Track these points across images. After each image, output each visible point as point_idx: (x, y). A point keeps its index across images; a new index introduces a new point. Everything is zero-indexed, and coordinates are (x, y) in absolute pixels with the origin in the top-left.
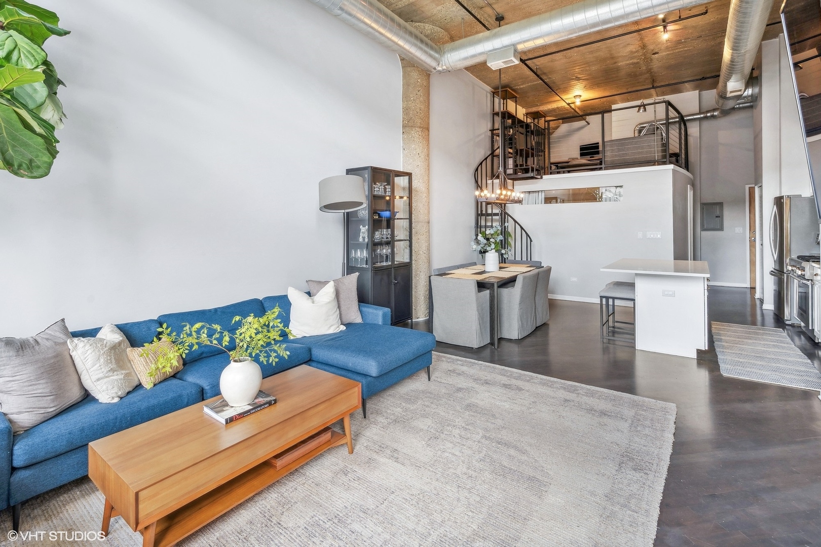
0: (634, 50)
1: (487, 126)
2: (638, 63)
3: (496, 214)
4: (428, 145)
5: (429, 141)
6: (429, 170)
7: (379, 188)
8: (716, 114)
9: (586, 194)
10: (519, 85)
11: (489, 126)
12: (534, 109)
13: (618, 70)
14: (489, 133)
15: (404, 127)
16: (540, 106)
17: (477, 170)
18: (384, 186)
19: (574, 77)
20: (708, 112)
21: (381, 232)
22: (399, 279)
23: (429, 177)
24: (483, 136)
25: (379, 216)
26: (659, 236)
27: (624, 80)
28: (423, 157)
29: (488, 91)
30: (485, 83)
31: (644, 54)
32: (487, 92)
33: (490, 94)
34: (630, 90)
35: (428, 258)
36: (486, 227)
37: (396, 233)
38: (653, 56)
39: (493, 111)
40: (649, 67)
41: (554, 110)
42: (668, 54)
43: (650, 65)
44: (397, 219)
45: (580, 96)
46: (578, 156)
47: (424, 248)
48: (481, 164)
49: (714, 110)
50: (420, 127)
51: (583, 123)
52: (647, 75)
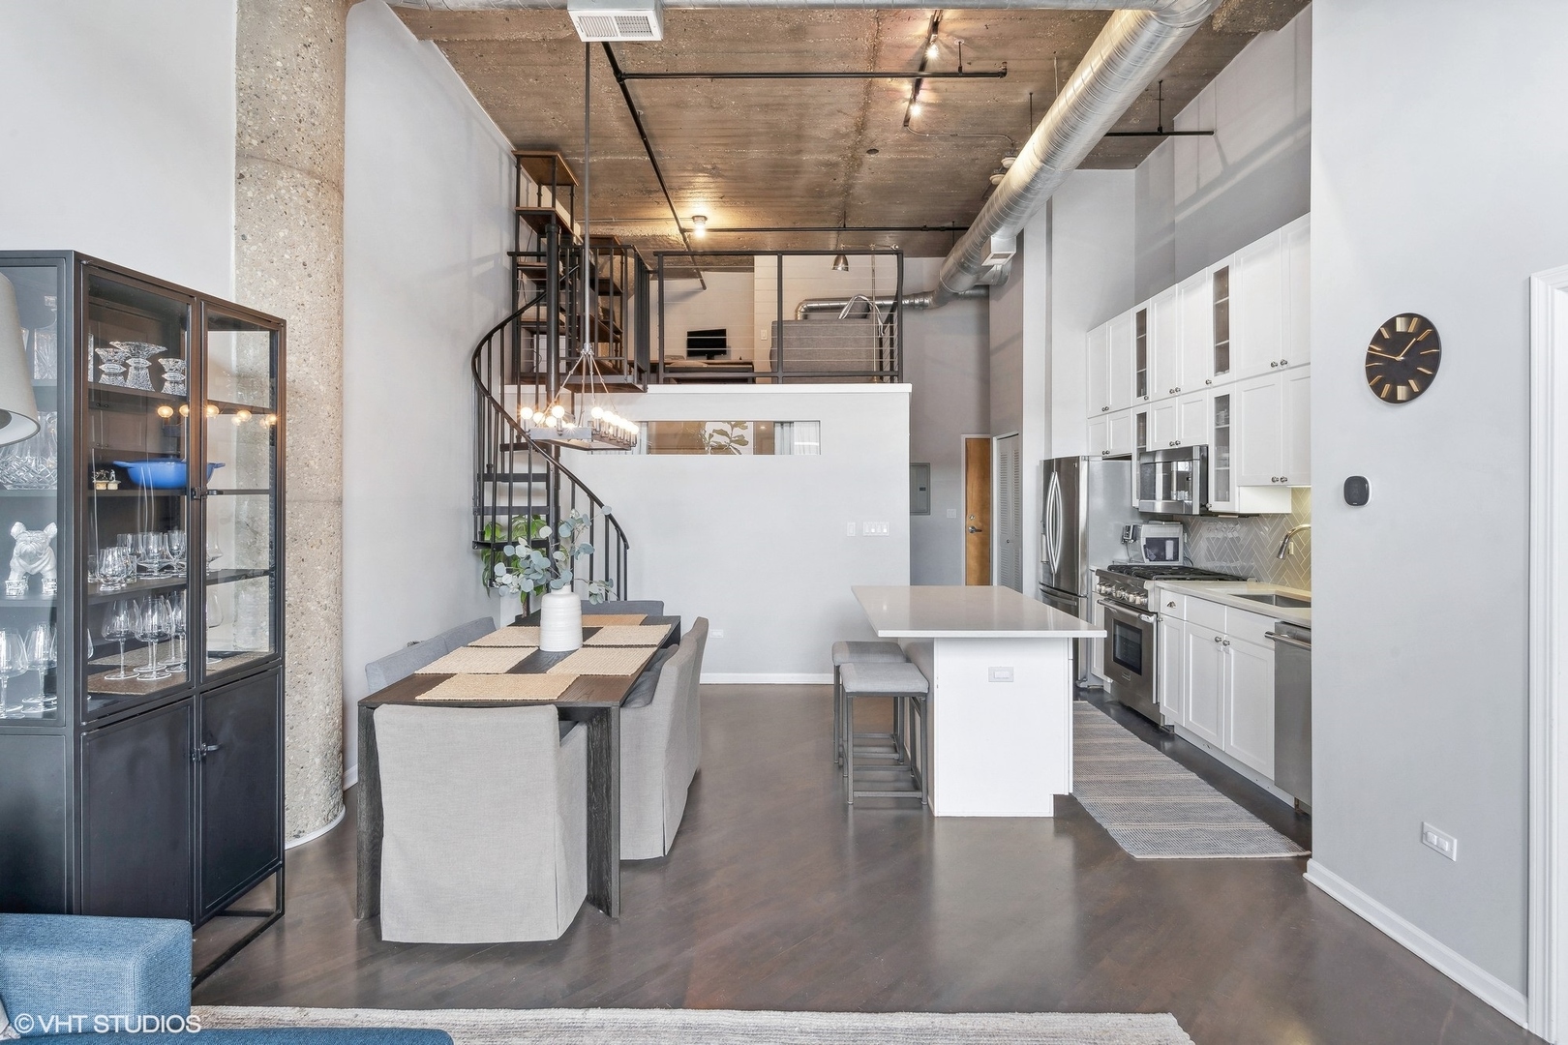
0: (843, 130)
1: (501, 242)
2: (835, 165)
3: (538, 478)
4: (339, 241)
5: (341, 229)
6: (341, 324)
7: (125, 365)
8: (927, 301)
9: (683, 435)
10: (580, 155)
11: (507, 244)
12: (601, 230)
13: (797, 172)
14: (507, 262)
15: (243, 156)
16: (616, 224)
17: (477, 353)
18: (153, 358)
19: (709, 167)
20: (916, 296)
21: (135, 545)
22: (226, 733)
23: (340, 350)
24: (490, 265)
25: (126, 478)
26: (885, 531)
27: (798, 199)
28: (321, 277)
29: (505, 148)
30: (496, 122)
31: (854, 148)
32: (501, 148)
33: (509, 158)
34: (798, 226)
35: (337, 622)
36: (495, 511)
37: (211, 546)
38: (868, 156)
39: (518, 204)
40: (850, 182)
41: (644, 241)
42: (892, 160)
43: (853, 177)
44: (220, 492)
45: (706, 218)
46: (685, 354)
47: (324, 591)
48: (489, 337)
49: (924, 294)
50: (310, 173)
51: (694, 283)
52: (837, 200)
